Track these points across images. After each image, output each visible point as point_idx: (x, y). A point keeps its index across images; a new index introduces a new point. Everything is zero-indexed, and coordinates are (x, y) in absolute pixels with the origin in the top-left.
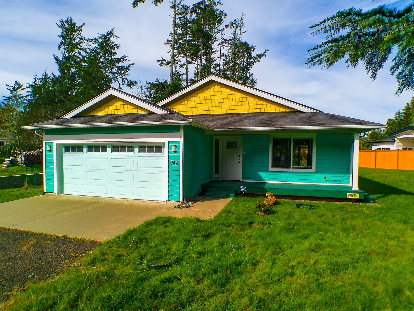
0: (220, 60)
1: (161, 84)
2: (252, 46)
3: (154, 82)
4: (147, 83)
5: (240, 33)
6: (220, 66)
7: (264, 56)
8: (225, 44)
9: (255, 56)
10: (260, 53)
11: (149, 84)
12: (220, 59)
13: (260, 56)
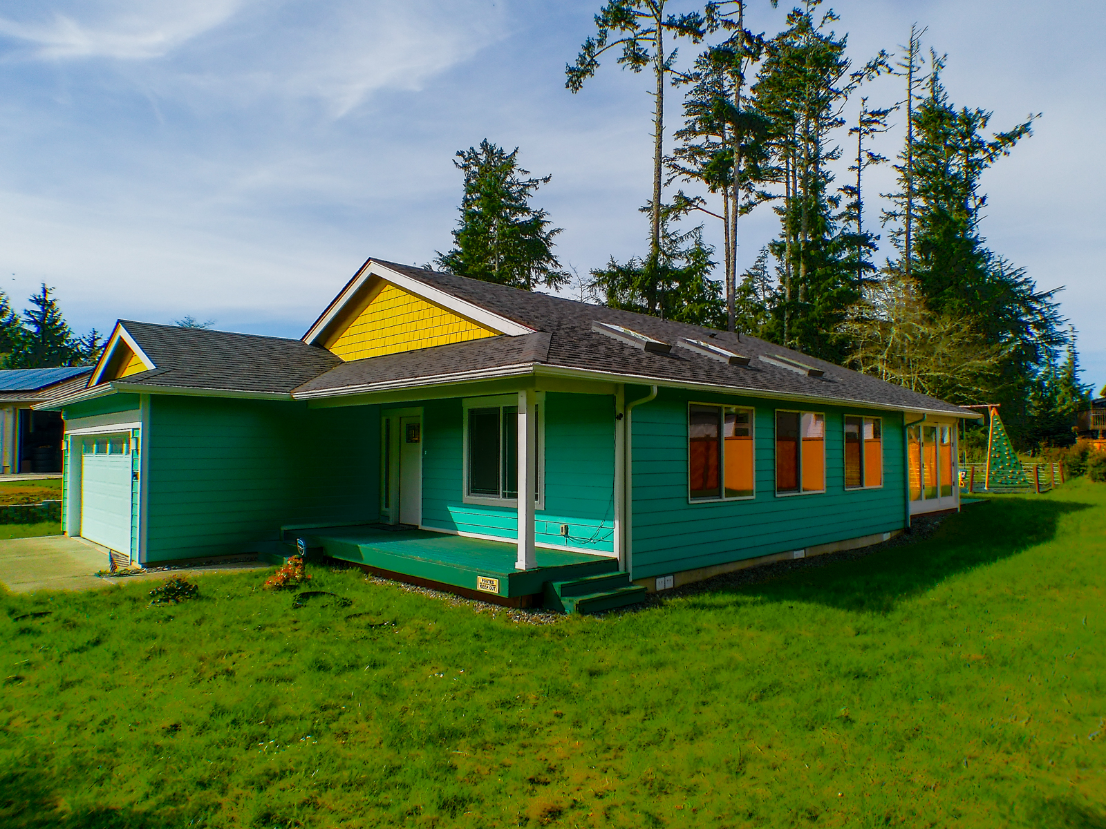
0: (859, 175)
1: (620, 270)
2: (979, 112)
3: (605, 268)
4: (592, 273)
5: (910, 86)
6: (859, 190)
7: (1024, 136)
8: (874, 126)
9: (993, 140)
10: (1008, 130)
11: (595, 273)
12: (859, 171)
13: (1009, 138)
